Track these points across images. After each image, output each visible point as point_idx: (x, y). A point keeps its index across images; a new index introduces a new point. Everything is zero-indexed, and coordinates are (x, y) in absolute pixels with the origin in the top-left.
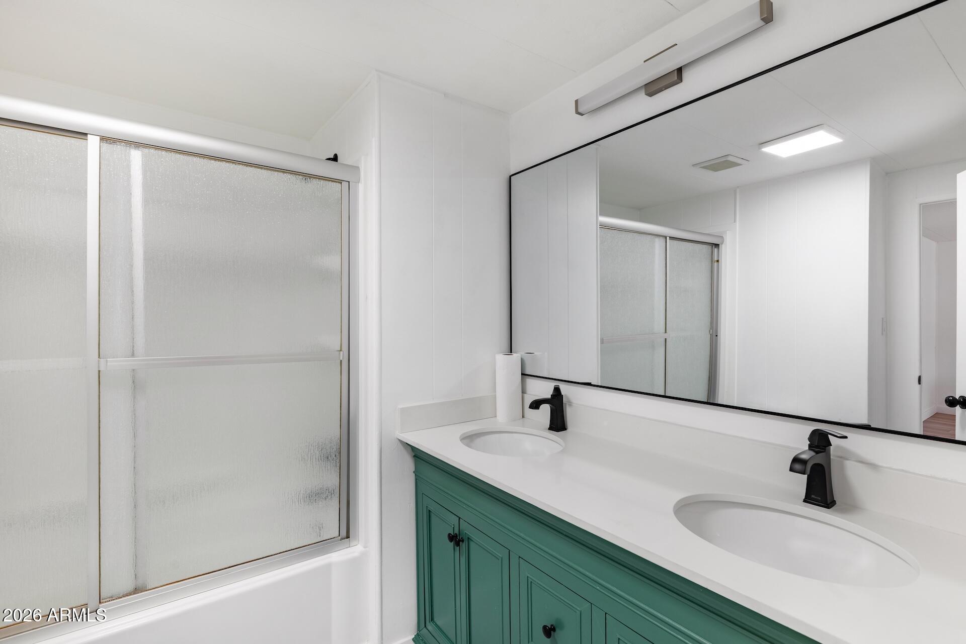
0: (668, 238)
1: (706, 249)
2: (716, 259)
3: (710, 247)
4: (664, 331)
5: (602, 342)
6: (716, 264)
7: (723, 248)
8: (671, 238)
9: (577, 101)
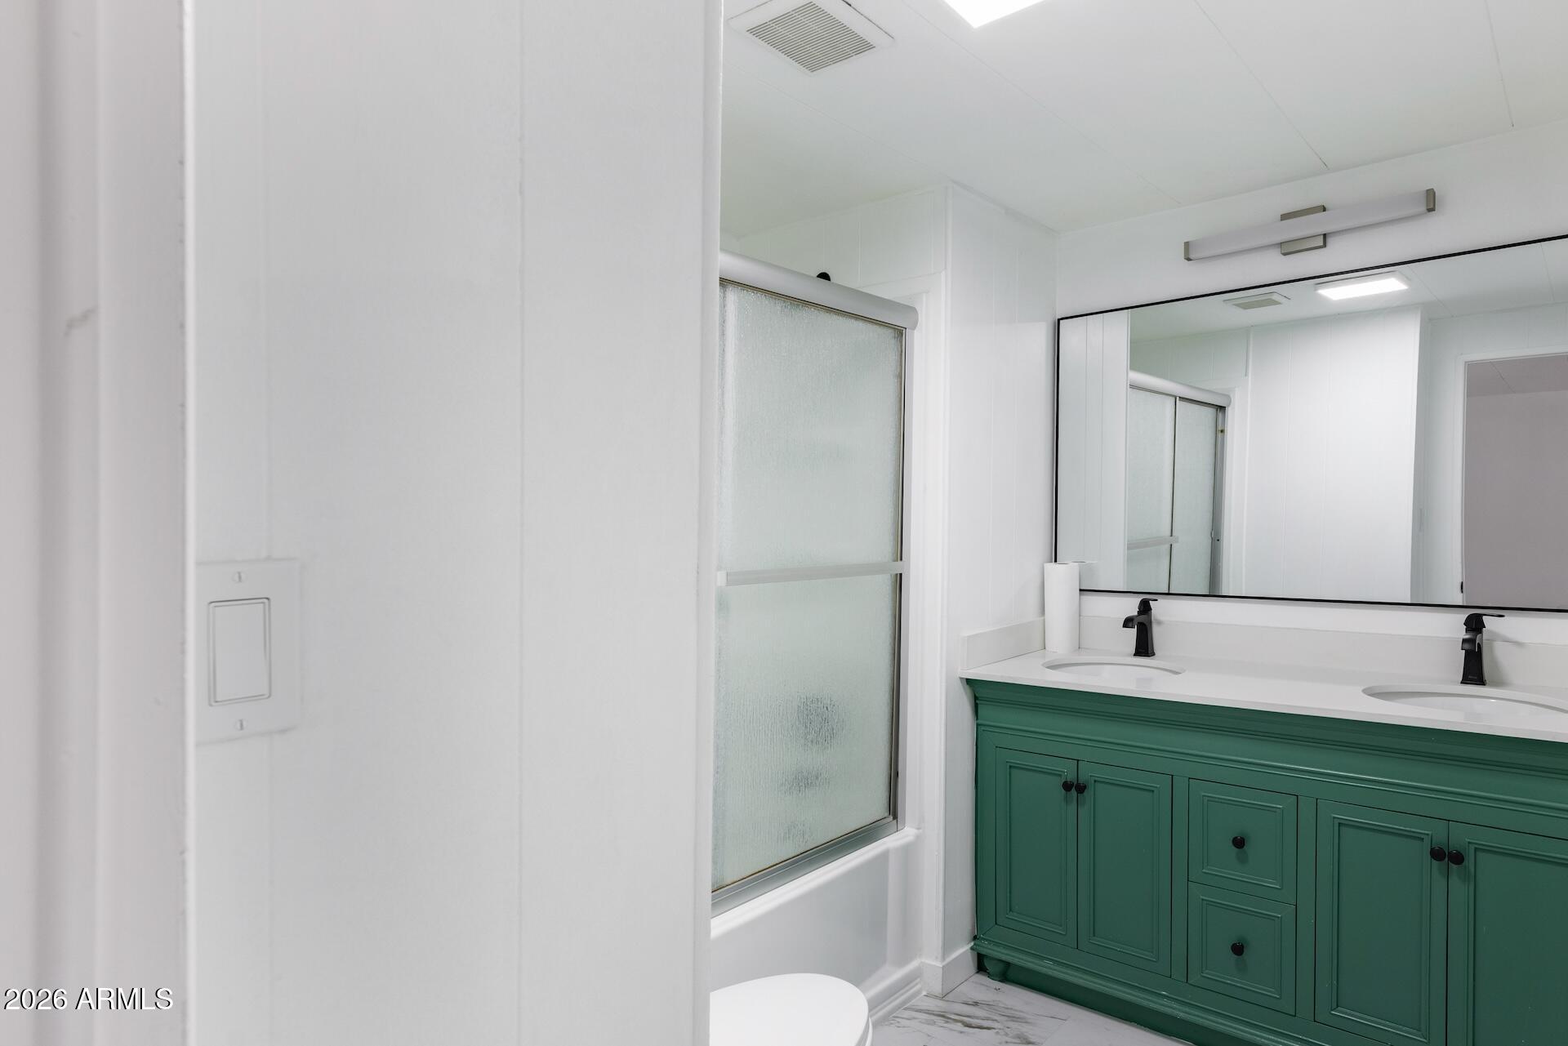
0: (1178, 398)
1: (1211, 411)
2: (1220, 428)
3: (1215, 410)
4: (1169, 533)
5: (1128, 548)
6: (1220, 435)
7: (1229, 411)
8: (1182, 399)
9: (1187, 245)
